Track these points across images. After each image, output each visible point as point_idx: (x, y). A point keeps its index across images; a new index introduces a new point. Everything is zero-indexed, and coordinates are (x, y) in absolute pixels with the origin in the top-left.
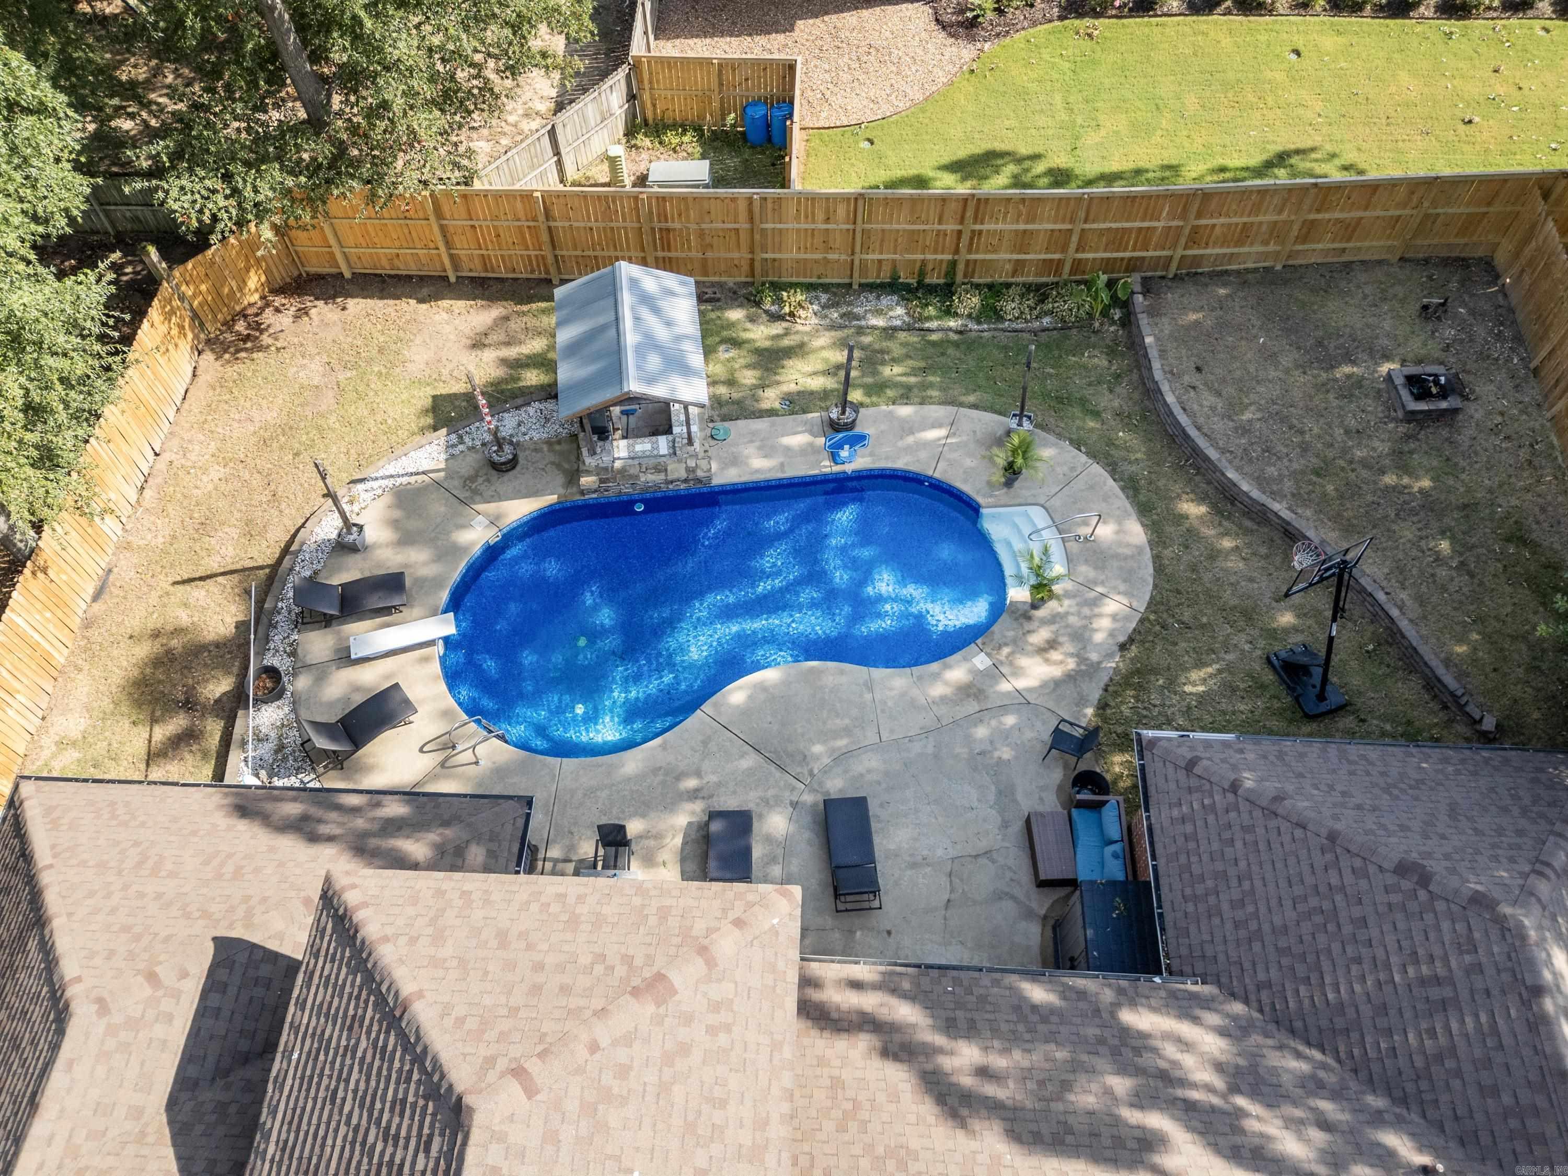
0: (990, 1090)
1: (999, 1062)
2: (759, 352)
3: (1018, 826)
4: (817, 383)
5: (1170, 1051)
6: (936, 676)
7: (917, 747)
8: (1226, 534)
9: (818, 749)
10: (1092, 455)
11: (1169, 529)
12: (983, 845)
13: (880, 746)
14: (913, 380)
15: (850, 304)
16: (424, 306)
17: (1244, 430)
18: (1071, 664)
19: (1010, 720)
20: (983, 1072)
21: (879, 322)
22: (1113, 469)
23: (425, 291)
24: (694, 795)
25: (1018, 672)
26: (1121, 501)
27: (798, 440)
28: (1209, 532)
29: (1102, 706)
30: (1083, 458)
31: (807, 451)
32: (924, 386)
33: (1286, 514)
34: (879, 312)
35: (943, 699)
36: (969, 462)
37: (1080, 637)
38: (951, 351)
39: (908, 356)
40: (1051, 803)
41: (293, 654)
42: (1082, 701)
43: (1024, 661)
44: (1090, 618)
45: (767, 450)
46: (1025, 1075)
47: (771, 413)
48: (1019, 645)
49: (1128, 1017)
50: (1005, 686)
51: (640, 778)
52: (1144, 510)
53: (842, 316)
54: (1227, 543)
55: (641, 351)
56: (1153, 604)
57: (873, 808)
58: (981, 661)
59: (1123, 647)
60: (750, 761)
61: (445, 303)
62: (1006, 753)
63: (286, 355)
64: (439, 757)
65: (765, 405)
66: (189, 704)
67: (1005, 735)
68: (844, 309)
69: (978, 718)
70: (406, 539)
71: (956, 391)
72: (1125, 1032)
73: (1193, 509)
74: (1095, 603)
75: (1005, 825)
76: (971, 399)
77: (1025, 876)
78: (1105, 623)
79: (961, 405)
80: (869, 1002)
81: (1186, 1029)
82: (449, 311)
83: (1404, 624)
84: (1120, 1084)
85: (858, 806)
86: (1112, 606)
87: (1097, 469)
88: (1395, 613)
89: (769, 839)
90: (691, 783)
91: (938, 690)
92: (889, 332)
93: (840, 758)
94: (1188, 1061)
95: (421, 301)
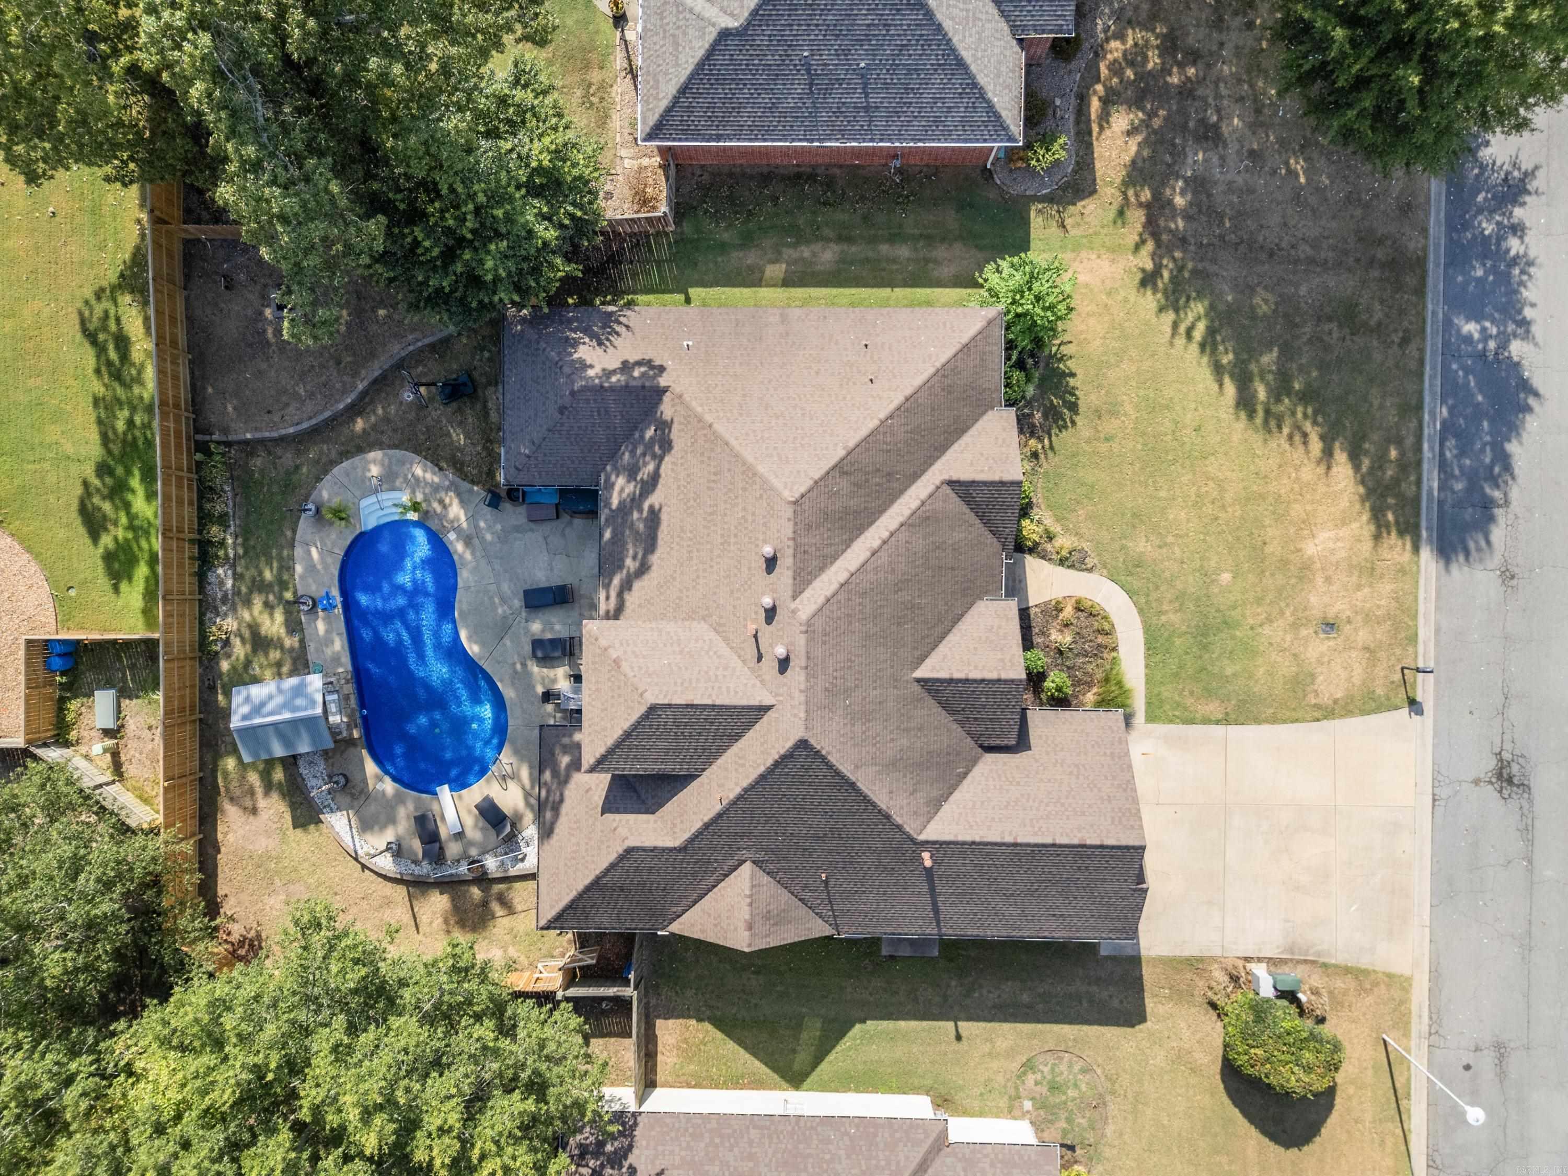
0: (640, 556)
1: (631, 552)
2: (255, 650)
3: (532, 525)
4: (279, 617)
5: (624, 495)
6: (461, 557)
7: (497, 567)
8: (374, 411)
9: (500, 611)
10: (326, 472)
11: (372, 439)
12: (541, 539)
13: (498, 584)
14: (275, 565)
15: (214, 600)
16: (223, 849)
17: (311, 395)
18: (451, 494)
19: (482, 524)
20: (634, 558)
21: (229, 583)
22: (333, 463)
23: (210, 851)
24: (524, 665)
25: (457, 519)
26: (357, 460)
27: (321, 626)
28: (373, 419)
29: (473, 482)
30: (328, 477)
31: (328, 620)
32: (280, 558)
33: (365, 383)
34: (222, 583)
35: (473, 554)
36: (334, 536)
37: (436, 488)
38: (252, 543)
39: (257, 567)
40: (522, 510)
41: (458, 861)
42: (471, 491)
43: (451, 515)
44: (426, 483)
45: (328, 642)
46: (635, 546)
47: (302, 641)
48: (441, 517)
49: (614, 506)
50: (465, 525)
51: (517, 690)
52: (361, 450)
53: (224, 603)
54: (380, 411)
55: (295, 709)
56: (417, 452)
57: (528, 587)
58: (452, 536)
59: (441, 469)
60: (507, 642)
61: (220, 837)
62: (499, 527)
63: (263, 920)
64: (509, 781)
65: (297, 645)
66: (485, 904)
67: (489, 527)
68: (218, 603)
69: (482, 540)
70: (392, 820)
71: (282, 541)
72: (619, 509)
73: (359, 424)
74: (417, 480)
75: (532, 530)
76: (289, 533)
77: (554, 523)
78: (428, 476)
79: (293, 539)
80: (613, 594)
81: (617, 488)
82: (226, 833)
83: (427, 341)
84: (636, 515)
85: (527, 593)
86: (419, 471)
87: (336, 470)
88: (420, 344)
89: (543, 631)
90: (518, 666)
91: (468, 556)
92: (237, 577)
93: (503, 600)
94: (627, 491)
95: (219, 851)
